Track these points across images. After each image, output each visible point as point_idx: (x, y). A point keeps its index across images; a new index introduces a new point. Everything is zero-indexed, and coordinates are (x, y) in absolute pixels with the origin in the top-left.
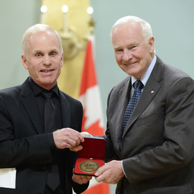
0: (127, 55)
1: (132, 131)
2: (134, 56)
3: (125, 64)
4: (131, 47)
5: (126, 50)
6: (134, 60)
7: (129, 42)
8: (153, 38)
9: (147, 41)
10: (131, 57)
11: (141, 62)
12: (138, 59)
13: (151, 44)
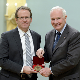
0: (56, 22)
1: (56, 52)
2: (59, 22)
3: (55, 25)
4: (58, 19)
5: (56, 20)
6: (59, 24)
7: (58, 16)
8: (66, 16)
9: (64, 17)
10: (58, 22)
11: (61, 25)
12: (60, 24)
13: (65, 18)
